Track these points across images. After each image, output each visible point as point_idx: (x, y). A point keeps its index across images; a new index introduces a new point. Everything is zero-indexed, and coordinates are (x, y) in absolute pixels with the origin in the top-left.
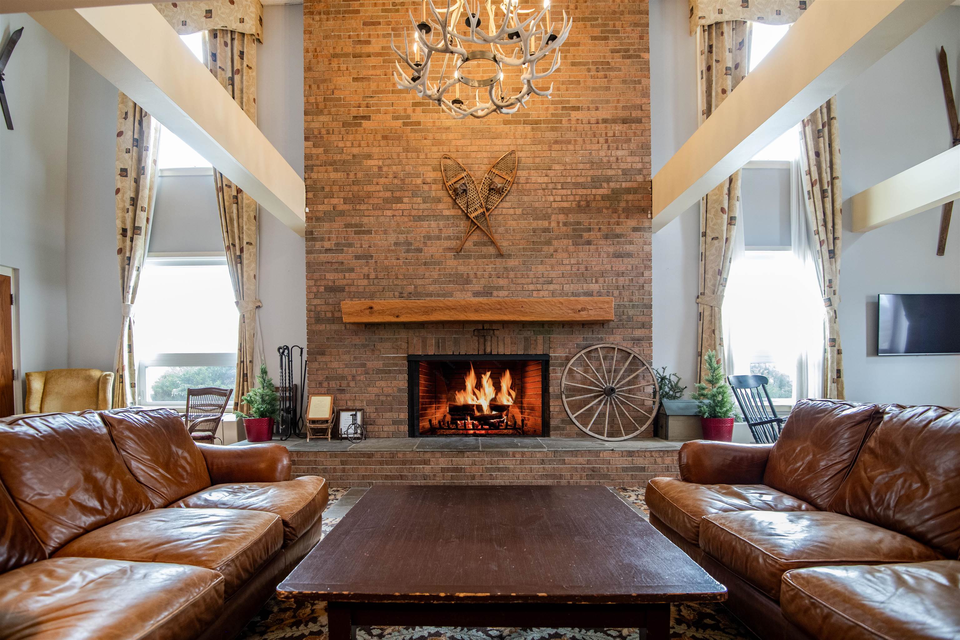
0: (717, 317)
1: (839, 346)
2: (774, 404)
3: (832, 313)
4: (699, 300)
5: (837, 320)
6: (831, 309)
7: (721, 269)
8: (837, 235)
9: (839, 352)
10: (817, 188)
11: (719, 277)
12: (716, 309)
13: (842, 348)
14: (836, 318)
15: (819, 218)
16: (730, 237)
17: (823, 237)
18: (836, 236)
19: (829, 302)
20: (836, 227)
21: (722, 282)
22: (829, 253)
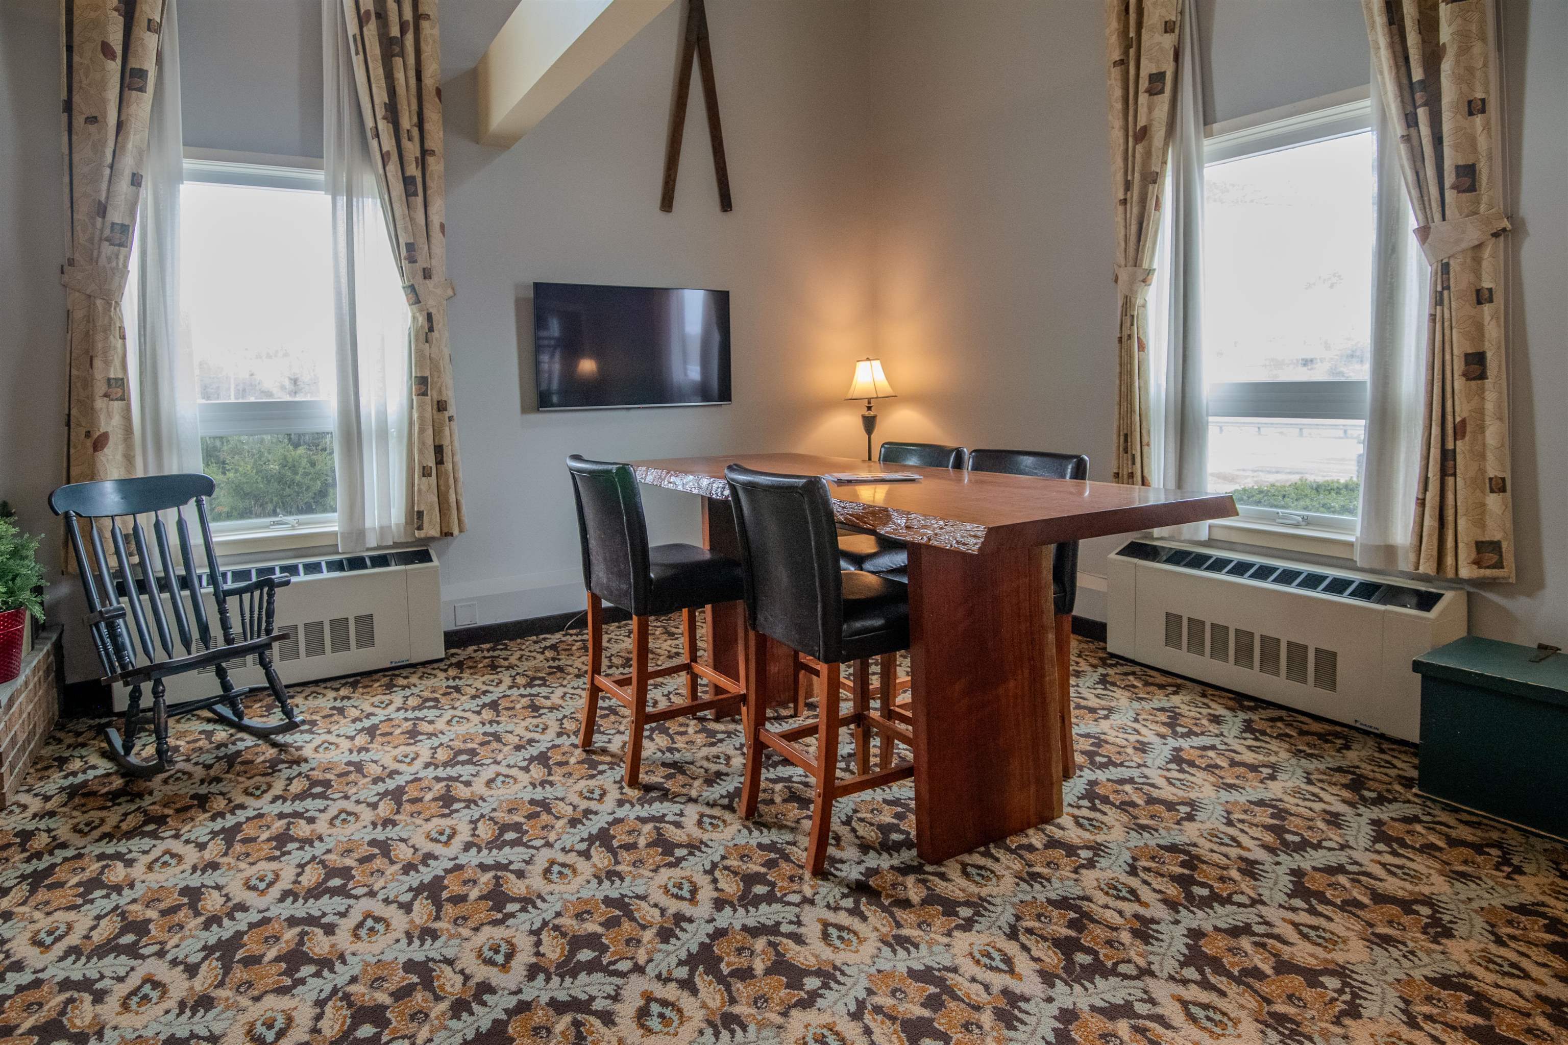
0: (99, 323)
1: (440, 392)
2: (216, 539)
3: (421, 320)
4: (66, 278)
5: (435, 334)
6: (421, 310)
7: (103, 199)
8: (430, 144)
9: (441, 406)
10: (371, 30)
11: (99, 220)
12: (99, 303)
13: (450, 396)
14: (431, 329)
15: (377, 101)
16: (127, 120)
17: (388, 144)
18: (427, 147)
19: (415, 295)
20: (427, 126)
21: (107, 232)
22: (405, 185)
